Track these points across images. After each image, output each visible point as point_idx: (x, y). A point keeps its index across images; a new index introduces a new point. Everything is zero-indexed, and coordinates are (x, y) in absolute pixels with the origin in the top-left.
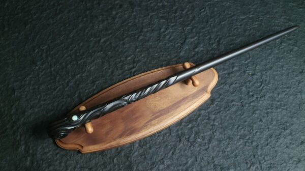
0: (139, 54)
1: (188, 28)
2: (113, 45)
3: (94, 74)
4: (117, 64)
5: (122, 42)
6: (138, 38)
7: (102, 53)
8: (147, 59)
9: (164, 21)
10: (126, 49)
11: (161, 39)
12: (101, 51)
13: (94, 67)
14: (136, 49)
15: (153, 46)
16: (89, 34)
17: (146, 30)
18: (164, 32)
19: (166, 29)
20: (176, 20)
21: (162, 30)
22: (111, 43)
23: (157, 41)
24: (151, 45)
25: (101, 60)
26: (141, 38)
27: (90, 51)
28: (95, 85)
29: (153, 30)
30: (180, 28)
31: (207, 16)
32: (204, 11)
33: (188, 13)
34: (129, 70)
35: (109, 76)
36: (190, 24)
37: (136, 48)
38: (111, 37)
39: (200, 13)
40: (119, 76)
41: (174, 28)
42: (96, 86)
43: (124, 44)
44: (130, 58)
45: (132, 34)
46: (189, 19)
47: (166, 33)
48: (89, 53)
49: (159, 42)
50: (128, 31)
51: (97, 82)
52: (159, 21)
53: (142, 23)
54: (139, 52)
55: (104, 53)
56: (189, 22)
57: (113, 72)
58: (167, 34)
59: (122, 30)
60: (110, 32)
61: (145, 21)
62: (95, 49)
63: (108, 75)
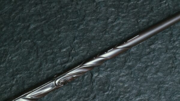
0: (77, 45)
1: (143, 20)
2: (45, 33)
3: (16, 66)
4: (48, 56)
5: (57, 30)
6: (78, 27)
7: (30, 41)
8: (87, 53)
9: (113, 9)
10: (62, 39)
11: (107, 30)
12: (29, 39)
13: (17, 57)
14: (74, 40)
15: (96, 38)
16: (16, 18)
17: (89, 18)
18: (112, 22)
19: (115, 19)
20: (129, 10)
21: (110, 20)
22: (43, 31)
23: (103, 32)
24: (94, 37)
25: (27, 50)
26: (82, 27)
27: (15, 38)
28: (15, 80)
29: (98, 19)
30: (133, 20)
31: (169, 8)
32: (165, 3)
33: (145, 3)
34: (62, 64)
35: (35, 70)
36: (146, 16)
37: (75, 38)
38: (45, 24)
39: (161, 5)
40: (48, 70)
41: (124, 19)
42: (17, 81)
43: (59, 33)
44: (65, 50)
45: (71, 21)
46: (145, 11)
47: (115, 23)
48: (12, 40)
49: (105, 34)
50: (66, 18)
51: (18, 76)
52: (107, 10)
53: (85, 11)
54: (77, 43)
55: (31, 42)
56: (145, 14)
57: (40, 65)
58: (116, 25)
59: (59, 16)
60: (43, 17)
61: (89, 8)
62: (21, 35)
63: (34, 68)
